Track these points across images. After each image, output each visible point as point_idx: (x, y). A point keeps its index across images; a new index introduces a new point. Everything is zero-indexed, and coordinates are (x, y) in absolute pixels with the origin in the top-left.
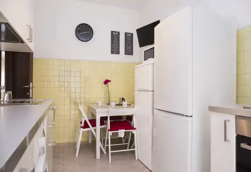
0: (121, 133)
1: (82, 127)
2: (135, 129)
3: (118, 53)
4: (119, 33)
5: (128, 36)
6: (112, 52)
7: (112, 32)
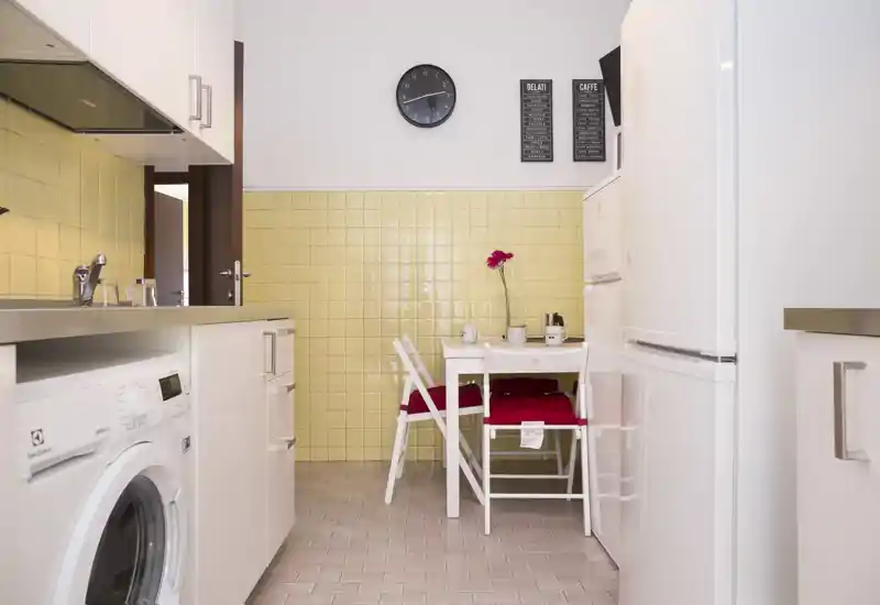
0: (533, 434)
1: (403, 407)
2: (585, 422)
3: (548, 157)
4: (549, 83)
5: (583, 92)
6: (526, 157)
7: (524, 83)
